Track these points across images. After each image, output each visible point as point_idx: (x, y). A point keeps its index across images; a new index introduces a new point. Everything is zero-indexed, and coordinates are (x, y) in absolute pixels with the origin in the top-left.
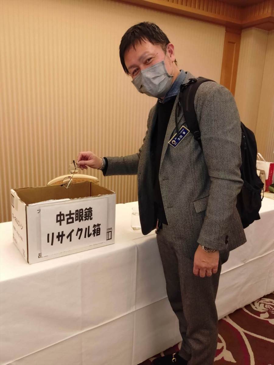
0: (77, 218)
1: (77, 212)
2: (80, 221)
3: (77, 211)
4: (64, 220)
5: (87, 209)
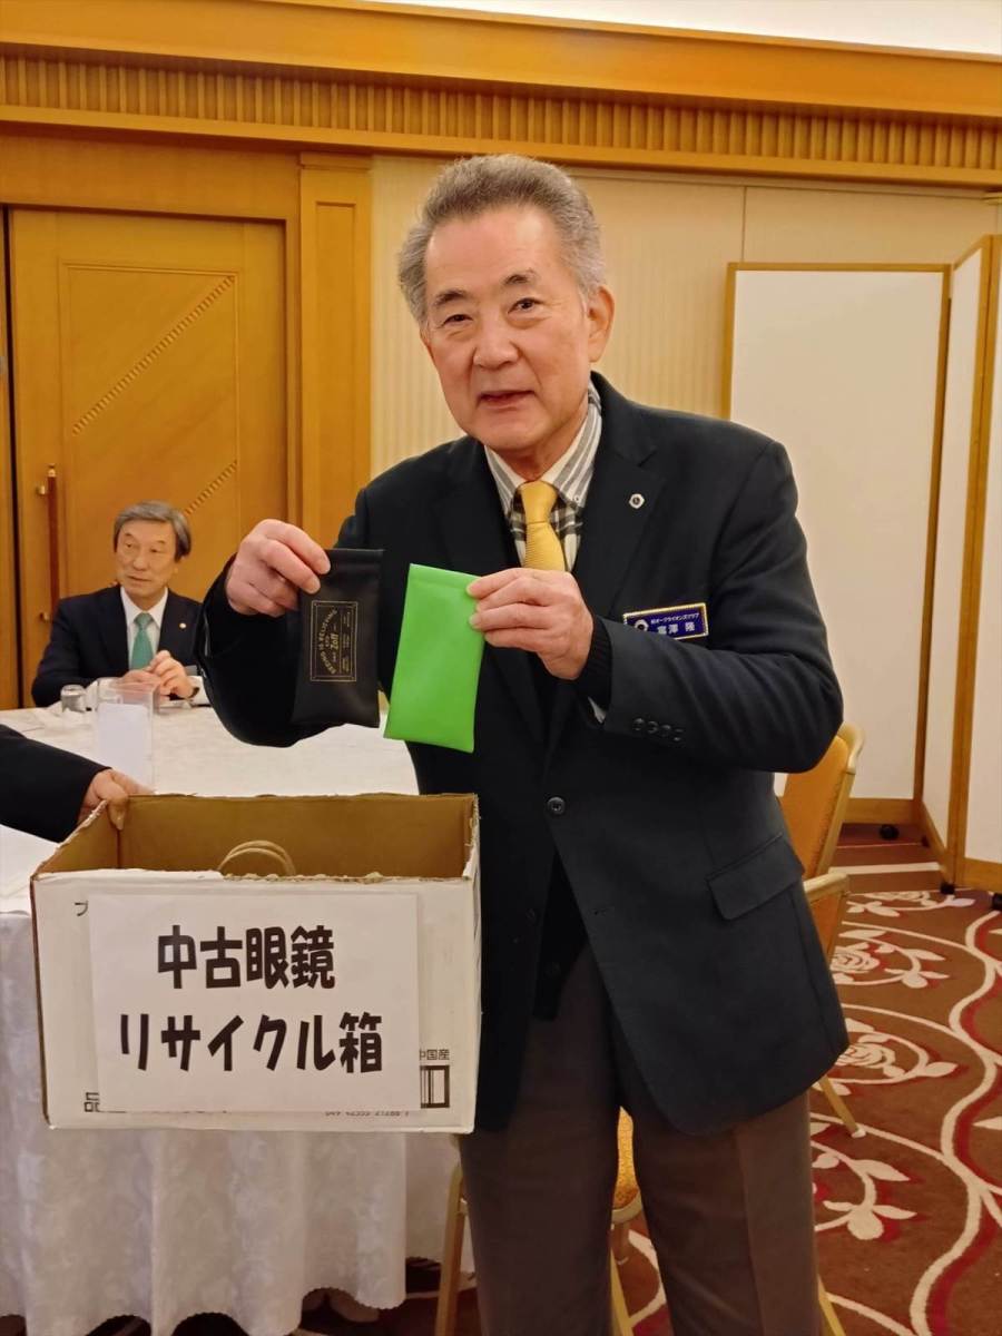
2: (270, 983)
3: (252, 933)
4: (192, 964)
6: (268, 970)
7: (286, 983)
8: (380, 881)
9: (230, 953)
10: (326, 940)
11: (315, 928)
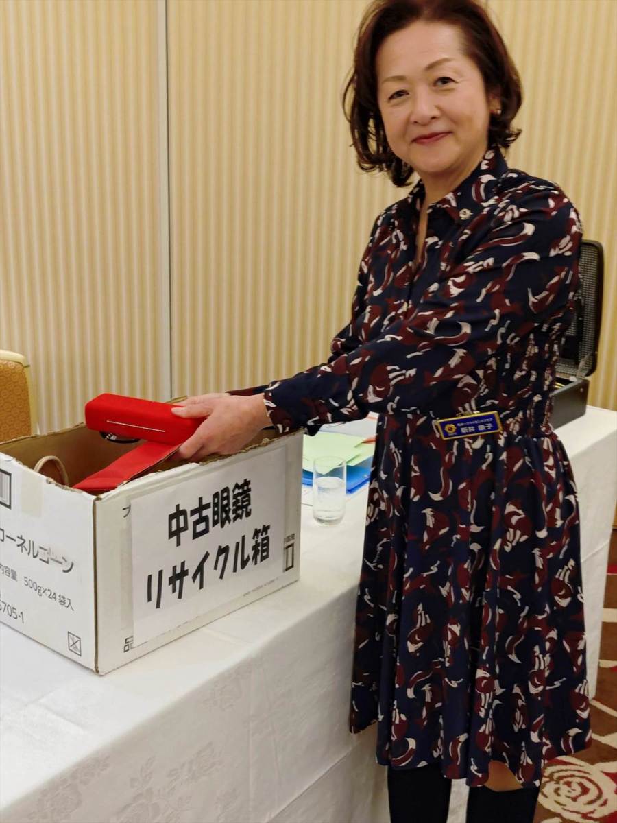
0: (216, 517)
1: (216, 500)
3: (215, 495)
5: (239, 487)
6: (222, 516)
7: (230, 521)
8: (269, 443)
10: (248, 487)
11: (243, 482)
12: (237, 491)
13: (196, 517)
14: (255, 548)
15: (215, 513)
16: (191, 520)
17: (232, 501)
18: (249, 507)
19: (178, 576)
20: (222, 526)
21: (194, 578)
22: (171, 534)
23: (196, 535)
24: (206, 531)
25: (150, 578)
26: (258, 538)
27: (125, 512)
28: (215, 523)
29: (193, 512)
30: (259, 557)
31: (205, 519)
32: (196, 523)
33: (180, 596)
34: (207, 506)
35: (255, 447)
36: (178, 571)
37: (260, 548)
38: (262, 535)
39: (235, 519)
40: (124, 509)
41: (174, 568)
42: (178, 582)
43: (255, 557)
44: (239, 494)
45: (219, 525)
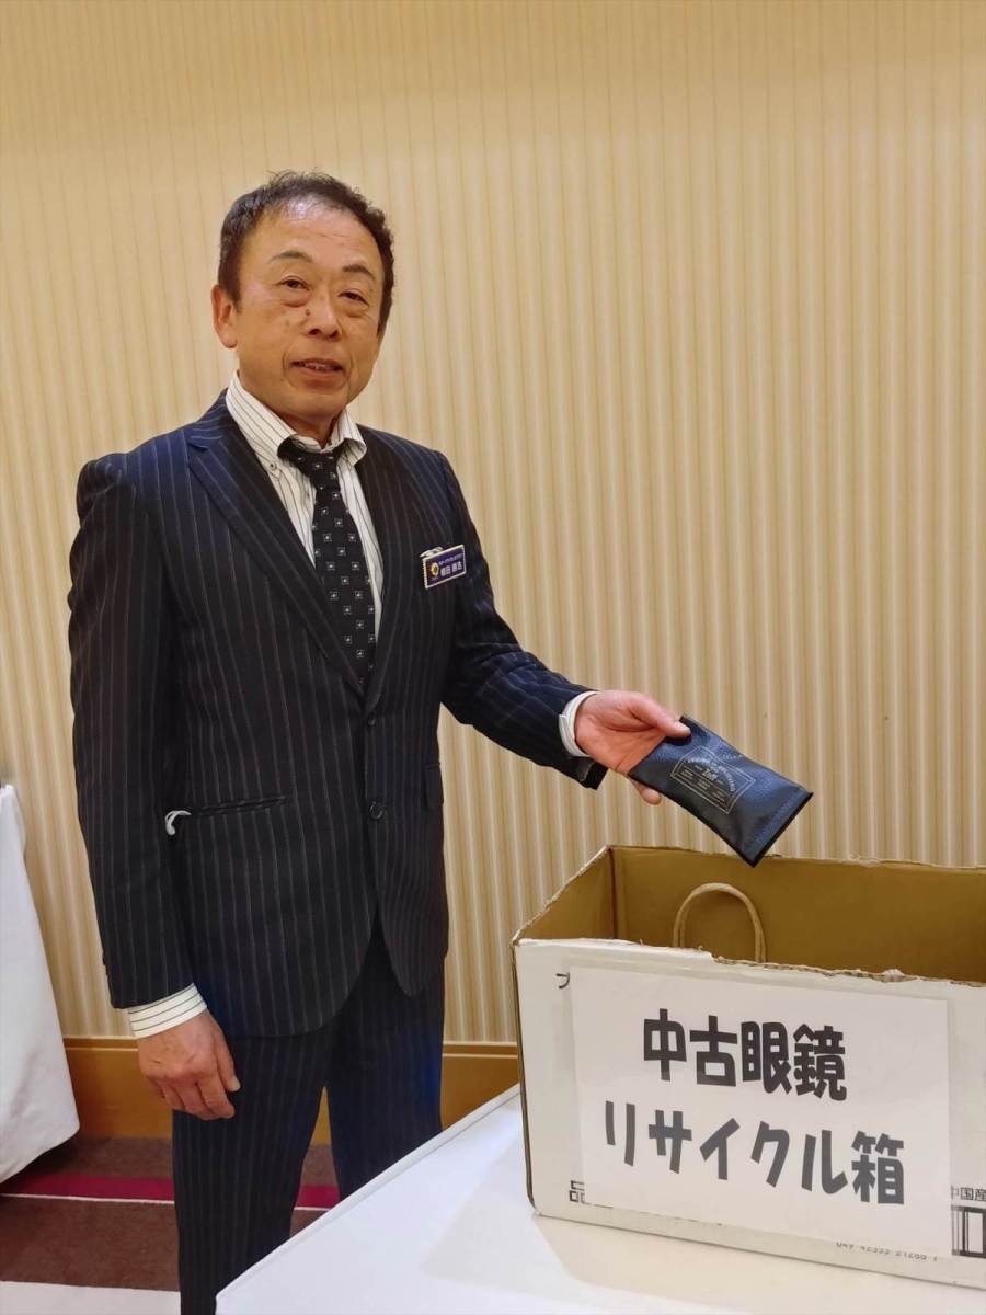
0: (751, 1067)
1: (750, 1036)
3: (748, 1027)
4: (680, 1055)
5: (812, 1036)
6: (767, 1070)
7: (788, 1088)
8: (900, 979)
9: (723, 1047)
10: (835, 1043)
11: (822, 1029)
12: (805, 1040)
13: (705, 1046)
14: (862, 1166)
15: (746, 1059)
16: (693, 1048)
17: (792, 1054)
18: (840, 1083)
19: (670, 1132)
20: (770, 1087)
21: (706, 1150)
22: (649, 1054)
23: (703, 1078)
24: (728, 1080)
25: (609, 1107)
26: (867, 1150)
27: (562, 981)
28: (748, 1076)
29: (696, 1036)
30: (874, 1192)
31: (727, 1060)
32: (702, 1058)
33: (675, 1166)
34: (731, 1038)
35: (859, 975)
36: (668, 1122)
37: (875, 1173)
38: (880, 1150)
39: (801, 1090)
40: (559, 975)
41: (660, 1115)
42: (669, 1142)
43: (863, 1184)
44: (810, 1048)
45: (760, 1084)
